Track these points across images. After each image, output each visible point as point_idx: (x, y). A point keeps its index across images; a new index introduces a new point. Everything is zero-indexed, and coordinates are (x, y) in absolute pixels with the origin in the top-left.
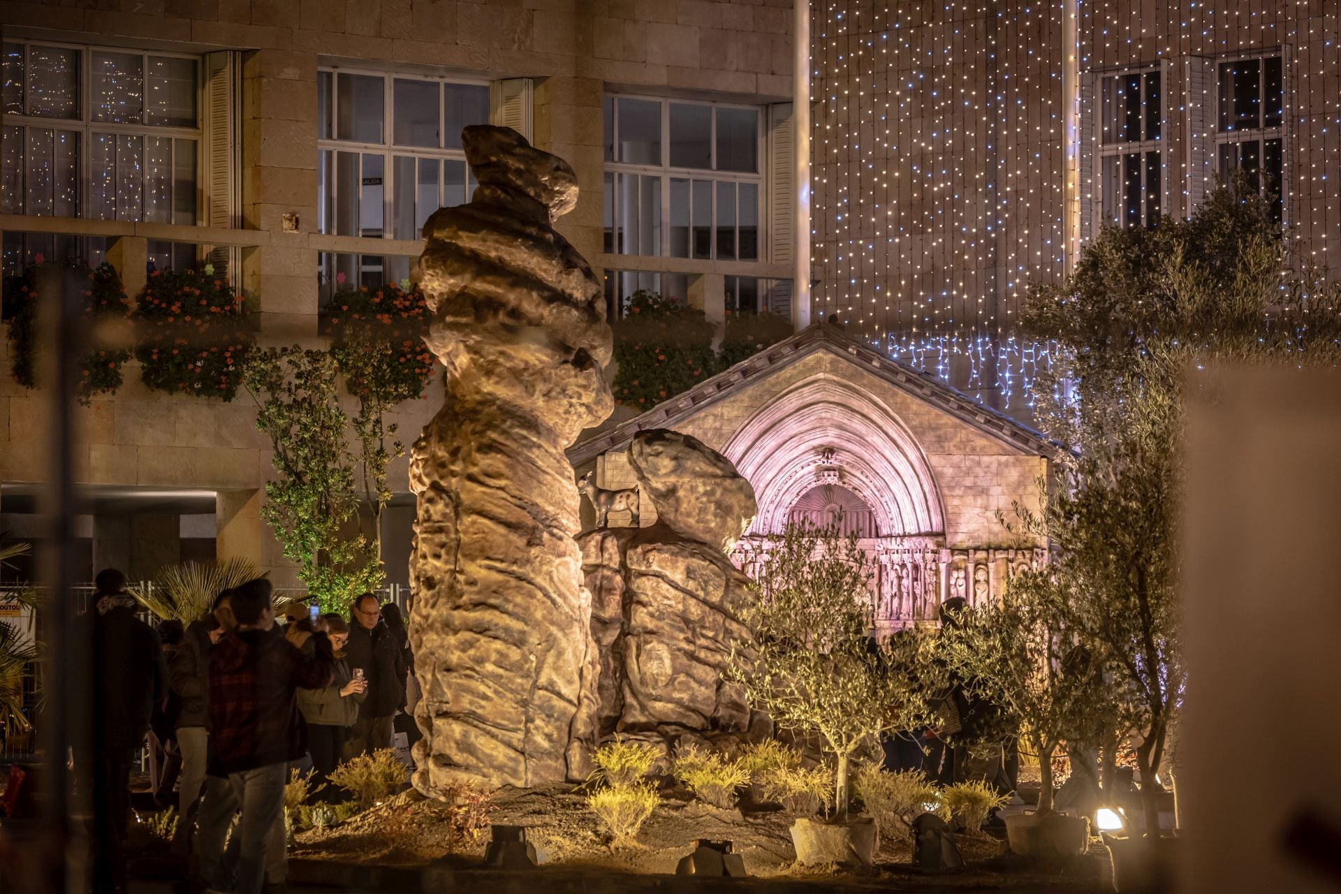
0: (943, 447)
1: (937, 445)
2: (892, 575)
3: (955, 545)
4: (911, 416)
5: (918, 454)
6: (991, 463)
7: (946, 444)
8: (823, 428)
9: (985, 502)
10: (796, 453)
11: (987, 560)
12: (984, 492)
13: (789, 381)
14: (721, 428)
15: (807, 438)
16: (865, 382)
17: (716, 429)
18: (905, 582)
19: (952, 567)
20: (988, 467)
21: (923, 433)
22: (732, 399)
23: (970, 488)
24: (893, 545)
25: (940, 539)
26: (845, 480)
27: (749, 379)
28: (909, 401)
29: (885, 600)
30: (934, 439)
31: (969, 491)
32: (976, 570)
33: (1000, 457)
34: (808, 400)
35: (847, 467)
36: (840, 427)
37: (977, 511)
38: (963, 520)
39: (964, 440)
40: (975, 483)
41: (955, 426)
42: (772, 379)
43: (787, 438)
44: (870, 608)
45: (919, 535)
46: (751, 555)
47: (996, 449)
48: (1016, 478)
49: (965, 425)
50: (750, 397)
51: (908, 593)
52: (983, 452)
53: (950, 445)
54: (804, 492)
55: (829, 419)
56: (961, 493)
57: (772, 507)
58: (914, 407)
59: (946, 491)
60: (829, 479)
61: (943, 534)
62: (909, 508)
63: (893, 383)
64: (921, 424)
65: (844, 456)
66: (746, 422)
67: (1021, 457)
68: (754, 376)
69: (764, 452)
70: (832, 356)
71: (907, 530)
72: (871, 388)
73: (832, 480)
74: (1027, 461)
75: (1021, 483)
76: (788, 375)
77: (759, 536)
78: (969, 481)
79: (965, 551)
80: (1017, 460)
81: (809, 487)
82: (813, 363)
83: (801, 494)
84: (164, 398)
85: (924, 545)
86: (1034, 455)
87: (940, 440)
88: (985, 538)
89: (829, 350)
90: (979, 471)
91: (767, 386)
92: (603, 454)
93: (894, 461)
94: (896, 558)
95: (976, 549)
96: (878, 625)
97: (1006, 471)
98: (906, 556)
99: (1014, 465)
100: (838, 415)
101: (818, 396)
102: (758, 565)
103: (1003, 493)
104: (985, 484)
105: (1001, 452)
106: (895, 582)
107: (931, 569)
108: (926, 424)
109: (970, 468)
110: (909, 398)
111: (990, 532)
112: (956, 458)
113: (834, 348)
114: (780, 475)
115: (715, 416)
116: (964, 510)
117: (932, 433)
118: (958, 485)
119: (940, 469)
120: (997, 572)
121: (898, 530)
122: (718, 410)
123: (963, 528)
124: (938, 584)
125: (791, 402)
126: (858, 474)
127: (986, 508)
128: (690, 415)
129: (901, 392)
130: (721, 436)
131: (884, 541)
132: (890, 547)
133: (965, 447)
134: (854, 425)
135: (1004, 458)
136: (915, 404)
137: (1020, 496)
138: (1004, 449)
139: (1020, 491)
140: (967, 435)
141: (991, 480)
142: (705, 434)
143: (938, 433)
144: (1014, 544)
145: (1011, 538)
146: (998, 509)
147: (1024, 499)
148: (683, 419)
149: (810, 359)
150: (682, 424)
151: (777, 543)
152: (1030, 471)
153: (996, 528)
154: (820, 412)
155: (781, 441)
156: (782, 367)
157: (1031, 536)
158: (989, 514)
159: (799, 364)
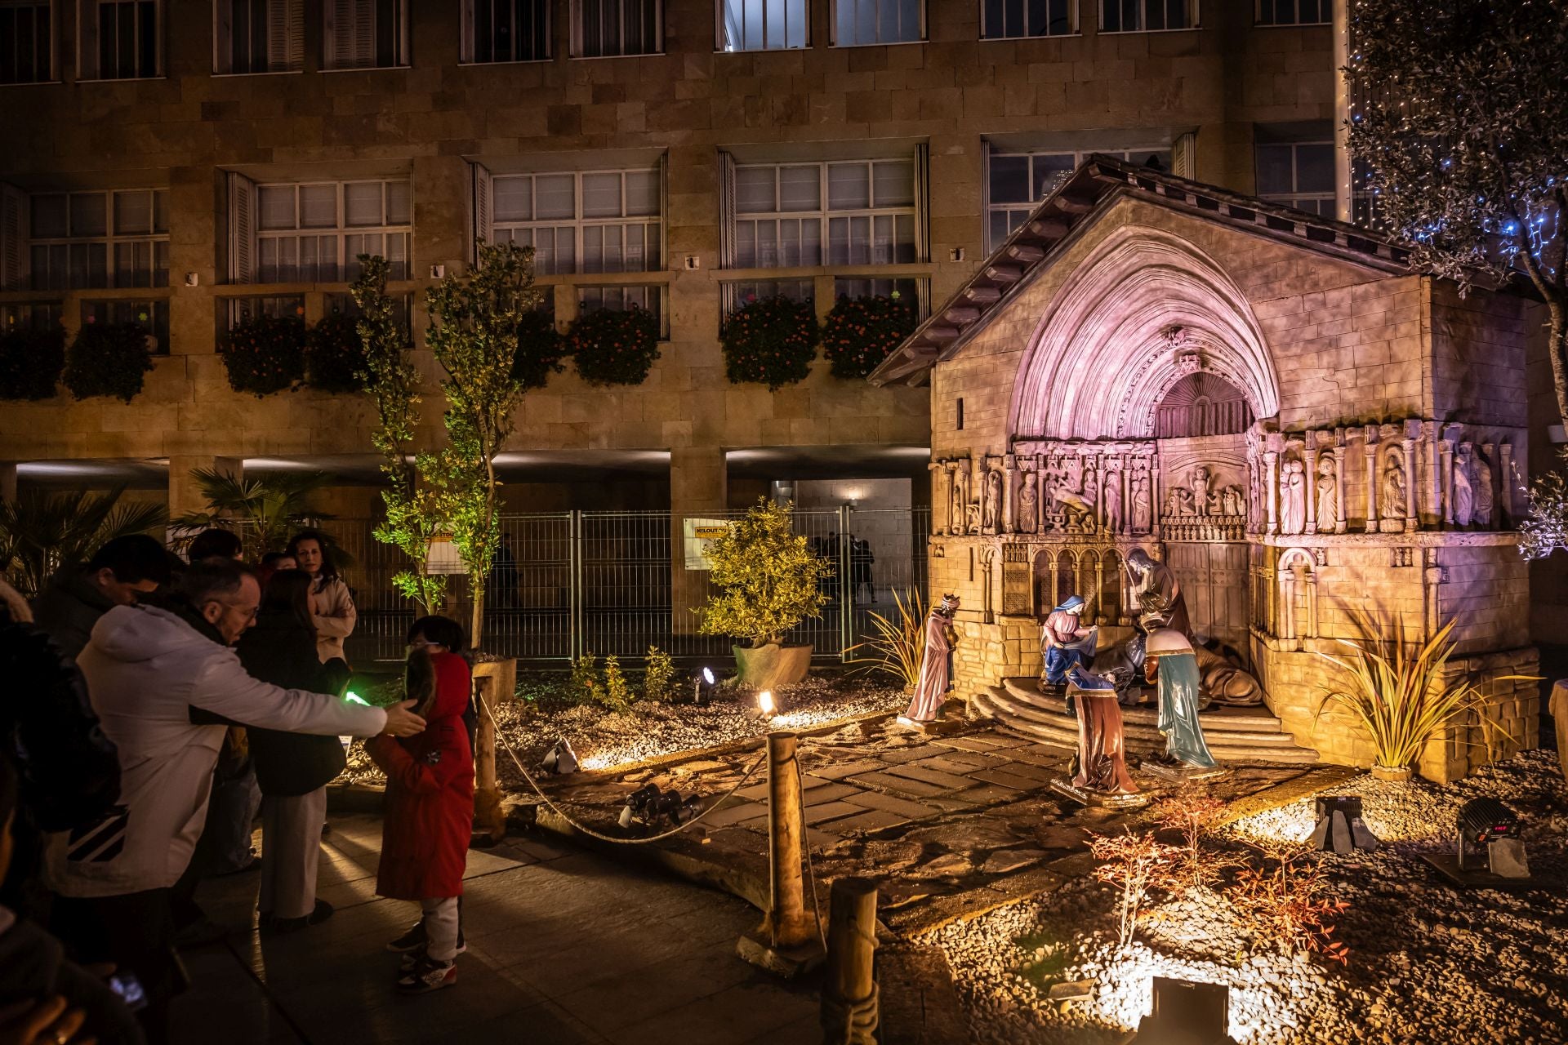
0: (1272, 290)
1: (1264, 289)
3: (1291, 426)
5: (1247, 307)
6: (1342, 300)
7: (1276, 286)
8: (1159, 302)
9: (1334, 359)
10: (1139, 337)
11: (1333, 443)
12: (1334, 344)
13: (1090, 246)
15: (1145, 318)
16: (1173, 225)
17: (1024, 320)
19: (1284, 458)
20: (1338, 306)
21: (1246, 276)
22: (1039, 281)
23: (1311, 342)
25: (1276, 421)
26: (1210, 366)
27: (1052, 255)
28: (1227, 236)
30: (1259, 282)
31: (1310, 347)
32: (1317, 460)
33: (1354, 288)
34: (1126, 267)
35: (1204, 348)
36: (1177, 297)
37: (1323, 373)
38: (1302, 389)
39: (1301, 274)
40: (1319, 334)
41: (1289, 258)
42: (1075, 249)
43: (1120, 321)
47: (1347, 278)
48: (1381, 315)
50: (1053, 275)
52: (1331, 285)
53: (1280, 286)
54: (1168, 386)
55: (1159, 290)
56: (1299, 351)
57: (1128, 406)
58: (1234, 244)
59: (1279, 352)
60: (1183, 365)
61: (1278, 415)
63: (1207, 217)
65: (1196, 334)
66: (1054, 305)
67: (1389, 282)
68: (1056, 250)
69: (1094, 341)
70: (1134, 202)
72: (1179, 231)
74: (1398, 286)
75: (1389, 322)
76: (1089, 239)
77: (1108, 439)
78: (1309, 333)
79: (1300, 434)
80: (1383, 288)
81: (1173, 379)
82: (1114, 217)
83: (1166, 389)
84: (850, 385)
86: (1409, 274)
87: (1267, 281)
88: (1334, 412)
89: (1130, 196)
90: (1324, 315)
91: (1068, 258)
92: (933, 365)
95: (1317, 429)
97: (1366, 306)
99: (1378, 296)
100: (1169, 282)
101: (1134, 261)
102: (1102, 472)
103: (1361, 342)
104: (1333, 333)
105: (1356, 280)
108: (1249, 263)
109: (1310, 314)
110: (1226, 231)
111: (1342, 402)
112: (1290, 303)
113: (1135, 191)
114: (1128, 369)
115: (1024, 305)
116: (1303, 375)
117: (1257, 274)
118: (1295, 339)
119: (1268, 322)
122: (1024, 297)
123: (1303, 401)
124: (1268, 483)
125: (1105, 273)
126: (1218, 354)
127: (1336, 368)
128: (1001, 307)
129: (1217, 229)
130: (1028, 326)
133: (1302, 284)
134: (1187, 290)
135: (1360, 289)
136: (1235, 239)
137: (1389, 342)
138: (1360, 275)
139: (1388, 335)
140: (1306, 266)
141: (1343, 325)
142: (1015, 327)
143: (1265, 271)
144: (1380, 415)
145: (1374, 406)
146: (1355, 367)
147: (1395, 347)
148: (995, 315)
149: (1111, 213)
150: (995, 321)
151: (1130, 447)
152: (1403, 301)
153: (1351, 396)
154: (1146, 282)
155: (1112, 325)
156: (1083, 233)
157: (1406, 402)
158: (1340, 376)
159: (1100, 225)
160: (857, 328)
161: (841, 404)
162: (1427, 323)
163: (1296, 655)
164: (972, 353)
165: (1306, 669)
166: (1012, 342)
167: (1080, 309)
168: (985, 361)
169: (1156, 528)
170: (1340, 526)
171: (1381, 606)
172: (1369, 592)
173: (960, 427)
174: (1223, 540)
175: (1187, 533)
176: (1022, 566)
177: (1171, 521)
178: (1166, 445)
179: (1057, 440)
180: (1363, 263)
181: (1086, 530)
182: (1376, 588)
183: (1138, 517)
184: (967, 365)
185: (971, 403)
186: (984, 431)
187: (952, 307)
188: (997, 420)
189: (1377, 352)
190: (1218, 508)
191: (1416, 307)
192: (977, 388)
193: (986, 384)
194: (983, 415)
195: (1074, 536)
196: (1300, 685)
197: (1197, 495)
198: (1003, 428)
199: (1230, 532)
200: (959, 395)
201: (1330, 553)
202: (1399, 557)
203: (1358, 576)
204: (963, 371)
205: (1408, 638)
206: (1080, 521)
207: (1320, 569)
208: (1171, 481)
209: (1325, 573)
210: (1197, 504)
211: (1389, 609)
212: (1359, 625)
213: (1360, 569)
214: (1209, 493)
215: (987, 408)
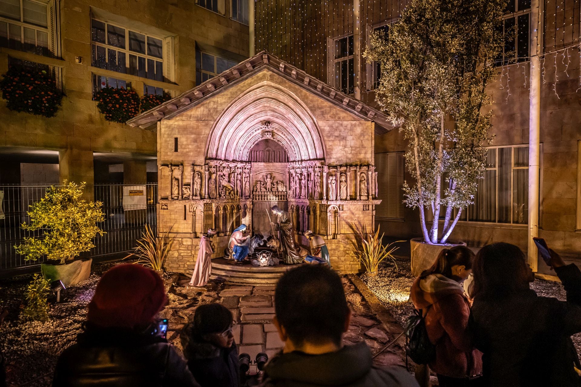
0: (324, 117)
1: (321, 116)
2: (296, 178)
3: (330, 164)
4: (309, 102)
5: (312, 121)
6: (348, 125)
7: (326, 116)
8: (266, 111)
9: (344, 143)
10: (253, 123)
11: (346, 171)
12: (344, 138)
13: (250, 85)
14: (217, 108)
15: (258, 116)
16: (287, 85)
17: (214, 108)
18: (303, 181)
19: (329, 175)
20: (346, 126)
21: (315, 110)
22: (222, 94)
23: (337, 137)
24: (297, 165)
25: (323, 161)
26: (274, 137)
27: (230, 84)
28: (308, 95)
29: (292, 189)
30: (320, 113)
31: (337, 138)
32: (341, 176)
33: (352, 122)
34: (259, 96)
35: (275, 131)
36: (273, 111)
37: (341, 147)
38: (334, 152)
39: (334, 113)
40: (340, 134)
41: (330, 107)
42: (241, 84)
43: (249, 116)
44: (285, 193)
45: (310, 160)
46: (233, 169)
47: (350, 118)
48: (360, 132)
49: (335, 107)
50: (231, 93)
51: (305, 187)
52: (344, 119)
53: (327, 116)
54: (256, 142)
55: (268, 107)
56: (333, 139)
57: (242, 149)
58: (310, 98)
59: (326, 138)
60: (268, 136)
61: (324, 159)
62: (305, 148)
63: (301, 86)
64: (314, 106)
65: (274, 125)
66: (229, 105)
67: (362, 122)
68: (233, 82)
69: (238, 122)
70: (271, 72)
71: (303, 158)
72: (289, 88)
73: (269, 136)
74: (365, 124)
75: (362, 134)
76: (249, 82)
77: (236, 161)
78: (337, 134)
79: (335, 167)
80: (360, 123)
81: (259, 140)
82: (261, 76)
83: (255, 143)
85: (314, 164)
86: (369, 121)
87: (323, 114)
88: (344, 161)
89: (269, 70)
90: (342, 128)
91: (239, 87)
92: (160, 120)
93: (298, 126)
94: (298, 171)
95: (341, 166)
96: (289, 200)
97: (355, 128)
98: (303, 170)
99: (359, 125)
100: (273, 105)
101: (264, 94)
102: (236, 174)
103: (353, 139)
104: (344, 135)
105: (353, 119)
106: (298, 181)
107: (318, 175)
108: (316, 106)
109: (337, 127)
110: (308, 93)
111: (347, 158)
112: (330, 123)
113: (272, 68)
114: (246, 134)
115: (214, 102)
116: (334, 148)
117: (319, 110)
118: (331, 135)
119: (323, 128)
120: (350, 177)
121: (298, 158)
122: (215, 99)
123: (334, 156)
124: (322, 183)
125: (251, 97)
126: (280, 134)
127: (345, 146)
128: (202, 101)
129: (304, 91)
130: (217, 112)
131: (292, 163)
132: (295, 166)
133: (334, 116)
134: (280, 109)
135: (354, 122)
136: (311, 96)
137: (362, 141)
138: (354, 118)
139: (362, 138)
140: (336, 111)
141: (347, 133)
142: (209, 111)
143: (322, 110)
144: (359, 163)
145: (357, 160)
146: (351, 147)
147: (363, 142)
148: (198, 103)
149: (260, 74)
150: (198, 106)
151: (244, 164)
152: (366, 128)
153: (350, 156)
154: (264, 103)
155: (246, 117)
156: (246, 78)
157: (367, 160)
158: (346, 149)
159: (255, 77)
160: (28, 86)
161: (13, 124)
162: (373, 136)
163: (333, 240)
164: (184, 118)
165: (336, 245)
166: (208, 117)
167: (237, 108)
168: (193, 123)
169: (251, 196)
170: (348, 198)
171: (360, 223)
172: (356, 219)
173: (176, 150)
174: (277, 200)
175: (263, 198)
176: (210, 212)
177: (257, 193)
178: (255, 165)
179: (220, 160)
180: (355, 114)
181: (232, 197)
182: (358, 217)
183: (247, 191)
184: (181, 123)
185: (183, 140)
186: (191, 154)
187: (186, 97)
188: (199, 150)
189: (358, 143)
190: (276, 189)
191: (370, 131)
192: (187, 134)
193: (192, 133)
194: (190, 146)
195: (228, 199)
196: (334, 250)
197: (268, 184)
198: (203, 153)
199: (280, 197)
200: (176, 136)
201: (344, 206)
202: (365, 208)
203: (353, 214)
204: (178, 125)
205: (367, 232)
206: (229, 193)
207: (341, 212)
208: (256, 178)
209: (342, 213)
210: (268, 187)
211: (362, 223)
212: (353, 229)
213: (354, 211)
214: (272, 183)
215: (192, 144)
